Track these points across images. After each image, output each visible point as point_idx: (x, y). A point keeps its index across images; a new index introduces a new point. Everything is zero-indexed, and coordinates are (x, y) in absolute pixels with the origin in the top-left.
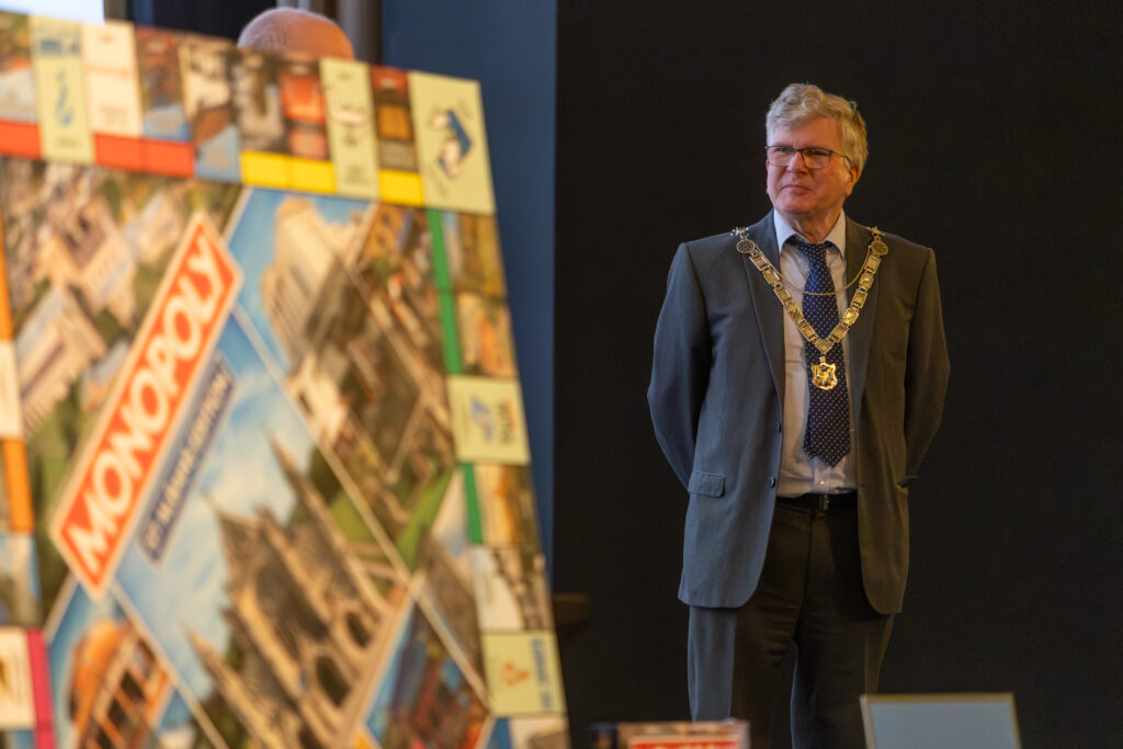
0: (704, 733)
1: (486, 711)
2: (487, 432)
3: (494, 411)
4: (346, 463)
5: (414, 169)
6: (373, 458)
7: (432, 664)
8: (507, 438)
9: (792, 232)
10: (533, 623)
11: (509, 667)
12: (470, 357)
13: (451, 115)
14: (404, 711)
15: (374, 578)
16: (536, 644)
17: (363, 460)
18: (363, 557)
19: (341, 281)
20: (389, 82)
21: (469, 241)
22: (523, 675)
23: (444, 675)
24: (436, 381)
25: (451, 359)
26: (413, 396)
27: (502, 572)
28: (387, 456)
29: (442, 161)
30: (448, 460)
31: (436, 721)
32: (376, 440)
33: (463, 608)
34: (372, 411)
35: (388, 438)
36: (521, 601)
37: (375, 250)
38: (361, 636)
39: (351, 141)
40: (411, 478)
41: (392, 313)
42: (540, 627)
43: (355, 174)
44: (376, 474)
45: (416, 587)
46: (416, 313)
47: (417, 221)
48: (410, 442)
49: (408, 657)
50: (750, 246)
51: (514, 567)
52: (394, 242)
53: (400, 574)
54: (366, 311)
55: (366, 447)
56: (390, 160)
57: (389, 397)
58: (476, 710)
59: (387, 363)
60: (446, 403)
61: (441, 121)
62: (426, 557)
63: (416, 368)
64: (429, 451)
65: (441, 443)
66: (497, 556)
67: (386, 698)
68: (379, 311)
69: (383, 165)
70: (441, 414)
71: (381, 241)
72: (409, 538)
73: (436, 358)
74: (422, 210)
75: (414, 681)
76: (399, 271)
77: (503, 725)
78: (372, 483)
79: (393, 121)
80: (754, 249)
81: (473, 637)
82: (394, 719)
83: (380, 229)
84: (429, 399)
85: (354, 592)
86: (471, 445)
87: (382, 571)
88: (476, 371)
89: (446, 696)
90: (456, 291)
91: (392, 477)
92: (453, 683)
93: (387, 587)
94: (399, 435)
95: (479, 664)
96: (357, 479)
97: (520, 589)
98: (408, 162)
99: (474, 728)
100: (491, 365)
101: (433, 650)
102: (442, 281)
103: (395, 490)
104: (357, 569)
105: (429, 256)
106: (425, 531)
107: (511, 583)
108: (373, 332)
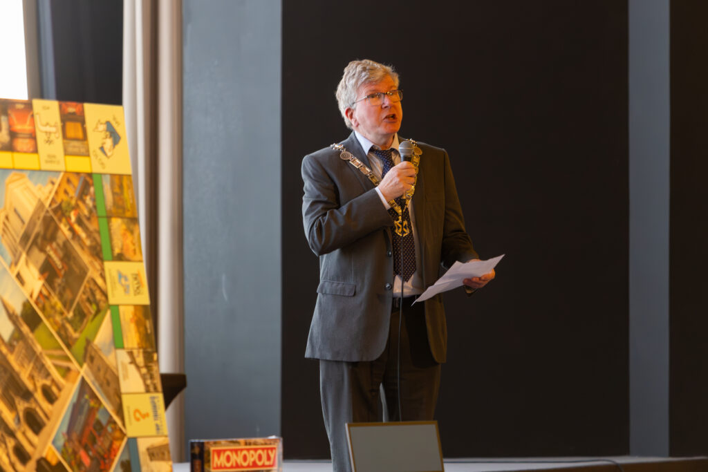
0: (255, 444)
1: (124, 435)
2: (126, 290)
3: (130, 278)
4: (43, 309)
5: (87, 154)
6: (59, 306)
7: (92, 411)
8: (137, 291)
9: (372, 144)
10: (152, 389)
11: (137, 411)
12: (117, 251)
13: (108, 123)
14: (74, 436)
15: (57, 366)
16: (153, 398)
17: (53, 307)
18: (51, 357)
19: (42, 215)
20: (72, 108)
21: (117, 190)
22: (145, 416)
23: (99, 416)
24: (97, 265)
25: (106, 252)
26: (84, 271)
27: (133, 362)
28: (67, 304)
29: (102, 149)
30: (102, 304)
31: (94, 441)
32: (61, 296)
33: (111, 383)
34: (58, 281)
35: (68, 295)
36: (144, 377)
37: (62, 196)
38: (50, 397)
39: (49, 142)
40: (81, 315)
41: (72, 229)
42: (156, 389)
43: (51, 159)
44: (62, 313)
45: (84, 371)
46: (86, 229)
47: (87, 181)
48: (81, 296)
49: (77, 408)
50: (348, 156)
51: (140, 360)
52: (73, 193)
53: (74, 365)
54: (57, 228)
55: (55, 299)
56: (70, 149)
57: (69, 273)
58: (117, 434)
59: (68, 255)
60: (103, 277)
61: (102, 127)
62: (89, 355)
63: (85, 258)
64: (92, 300)
65: (99, 296)
66: (131, 354)
67: (65, 429)
68: (64, 228)
69: (66, 153)
70: (100, 281)
71: (66, 192)
72: (79, 347)
73: (97, 253)
74: (90, 175)
75: (82, 419)
76: (76, 207)
77: (133, 442)
78: (58, 318)
79: (74, 130)
80: (350, 156)
81: (117, 397)
82: (69, 440)
83: (65, 186)
84: (93, 273)
85: (48, 375)
86: (117, 296)
87: (65, 364)
88: (120, 258)
89: (99, 427)
90: (109, 217)
91: (70, 315)
92: (104, 422)
93: (66, 372)
94: (75, 295)
95: (120, 411)
96: (48, 317)
97: (144, 371)
98: (83, 150)
99: (116, 444)
100: (129, 255)
101: (92, 404)
102: (101, 212)
103: (70, 322)
104: (49, 363)
105: (94, 200)
106: (88, 342)
107: (138, 367)
108: (60, 241)
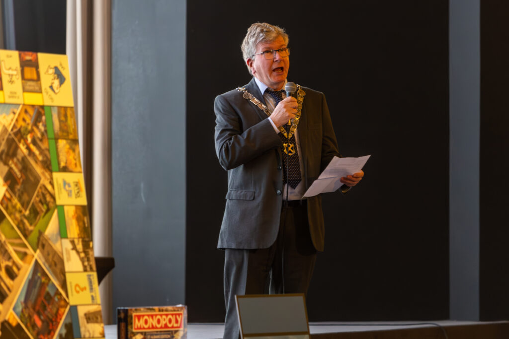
0: (167, 310)
1: (67, 303)
2: (69, 194)
3: (72, 185)
4: (7, 208)
5: (40, 91)
6: (19, 206)
7: (43, 285)
8: (78, 195)
9: (267, 87)
10: (88, 269)
11: (77, 285)
12: (62, 164)
13: (56, 68)
14: (30, 305)
15: (16, 252)
16: (89, 276)
17: (14, 207)
18: (12, 244)
19: (6, 137)
20: (28, 57)
21: (63, 118)
22: (83, 289)
23: (48, 289)
24: (47, 174)
25: (54, 166)
26: (37, 180)
27: (74, 248)
28: (24, 205)
29: (51, 87)
30: (51, 205)
31: (44, 308)
32: (20, 199)
33: (57, 264)
34: (18, 187)
35: (25, 197)
36: (82, 260)
37: (21, 123)
38: (12, 275)
39: (11, 82)
40: (35, 213)
41: (28, 148)
42: (91, 269)
43: (13, 94)
44: (20, 212)
45: (37, 255)
46: (39, 148)
47: (40, 112)
48: (35, 198)
49: (31, 283)
50: (249, 96)
51: (80, 247)
52: (29, 120)
53: (30, 251)
54: (17, 147)
55: (15, 201)
56: (27, 88)
57: (26, 181)
58: (62, 303)
59: (25, 168)
60: (52, 183)
61: (52, 71)
62: (41, 243)
63: (38, 170)
64: (43, 201)
65: (48, 198)
66: (73, 242)
67: (22, 299)
68: (22, 147)
69: (25, 90)
70: (49, 187)
71: (24, 120)
72: (34, 236)
73: (47, 166)
74: (42, 107)
75: (35, 291)
76: (32, 131)
77: (74, 309)
78: (18, 215)
79: (30, 73)
80: (251, 96)
81: (62, 275)
82: (26, 307)
83: (23, 115)
84: (44, 181)
85: (10, 258)
86: (62, 198)
87: (22, 250)
88: (65, 169)
89: (49, 298)
90: (56, 139)
91: (27, 213)
92: (52, 293)
93: (24, 256)
94: (30, 197)
95: (64, 285)
96: (10, 214)
97: (83, 255)
98: (37, 88)
99: (62, 310)
100: (72, 167)
101: (43, 280)
102: (51, 135)
103: (27, 218)
104: (10, 249)
105: (45, 126)
106: (41, 233)
107: (78, 253)
108: (20, 157)
